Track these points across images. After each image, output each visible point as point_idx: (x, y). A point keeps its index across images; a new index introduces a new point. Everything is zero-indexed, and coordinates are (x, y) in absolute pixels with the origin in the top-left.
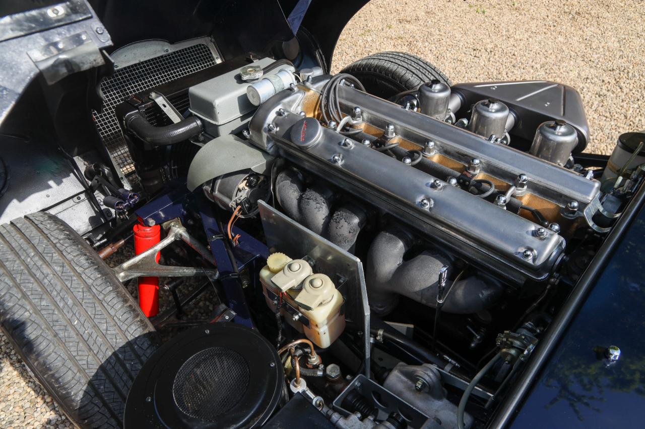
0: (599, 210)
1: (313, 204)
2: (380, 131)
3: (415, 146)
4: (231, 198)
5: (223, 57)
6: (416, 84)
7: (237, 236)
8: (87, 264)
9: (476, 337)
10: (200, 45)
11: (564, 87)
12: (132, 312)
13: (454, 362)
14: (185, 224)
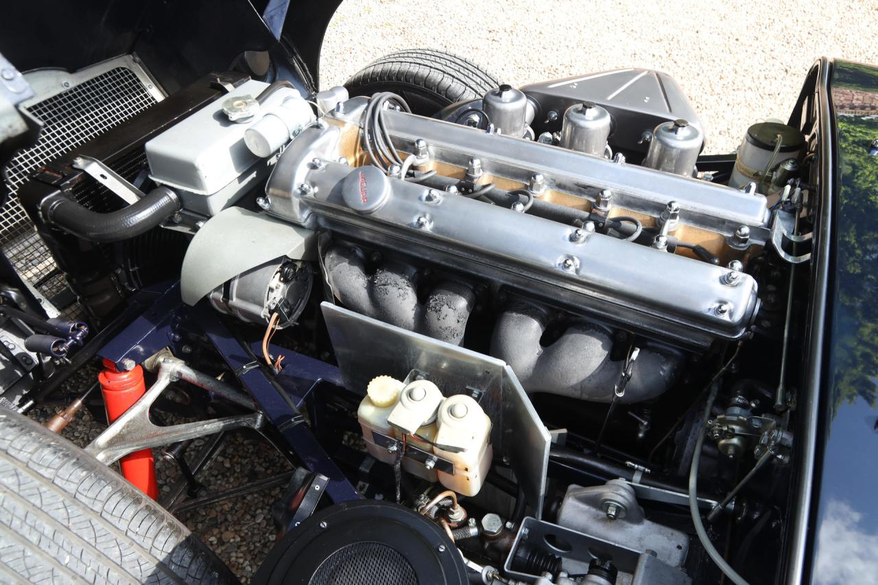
0: (783, 235)
1: (393, 291)
2: (460, 169)
3: (514, 184)
4: (261, 305)
5: (160, 84)
6: (461, 92)
7: (280, 359)
8: (57, 460)
9: (642, 424)
10: (118, 69)
11: (657, 75)
12: (153, 516)
13: (642, 468)
14: (178, 355)
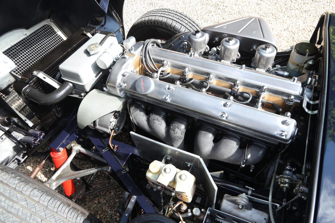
0: (307, 101)
1: (156, 122)
2: (181, 71)
3: (201, 77)
4: (108, 128)
5: (62, 30)
6: (179, 28)
7: (116, 146)
8: (39, 194)
9: (252, 166)
10: (45, 25)
11: (259, 20)
12: (75, 211)
13: (251, 188)
